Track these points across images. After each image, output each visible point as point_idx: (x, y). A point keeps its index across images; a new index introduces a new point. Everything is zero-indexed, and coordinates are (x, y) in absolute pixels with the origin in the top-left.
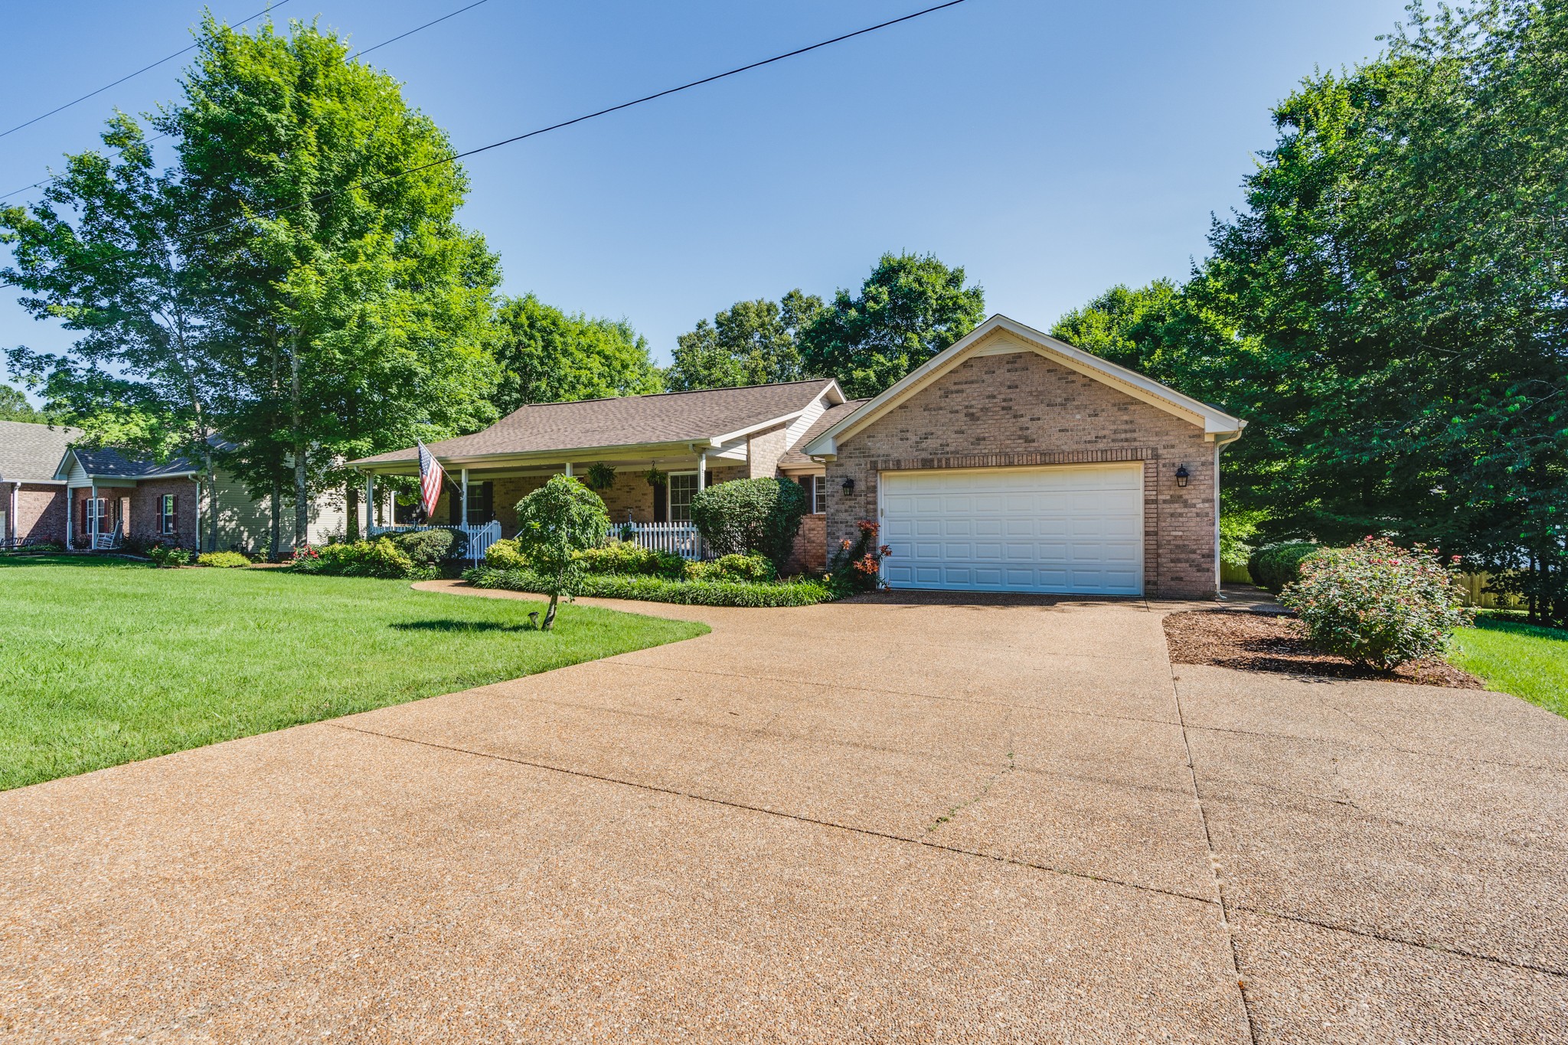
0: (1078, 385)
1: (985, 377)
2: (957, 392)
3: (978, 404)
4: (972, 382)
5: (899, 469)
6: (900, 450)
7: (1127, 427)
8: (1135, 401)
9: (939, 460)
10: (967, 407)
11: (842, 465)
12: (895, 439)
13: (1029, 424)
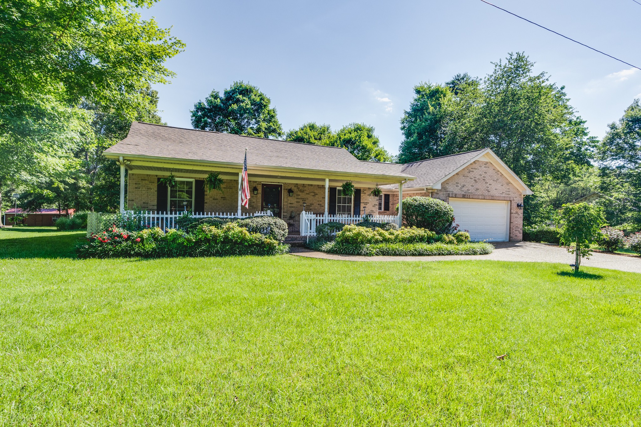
0: (499, 175)
1: (479, 168)
2: (472, 171)
3: (478, 177)
4: (476, 169)
5: (456, 197)
6: (456, 190)
7: (508, 190)
8: (510, 183)
9: (467, 195)
10: (474, 177)
11: (438, 194)
12: (455, 186)
13: (489, 186)
